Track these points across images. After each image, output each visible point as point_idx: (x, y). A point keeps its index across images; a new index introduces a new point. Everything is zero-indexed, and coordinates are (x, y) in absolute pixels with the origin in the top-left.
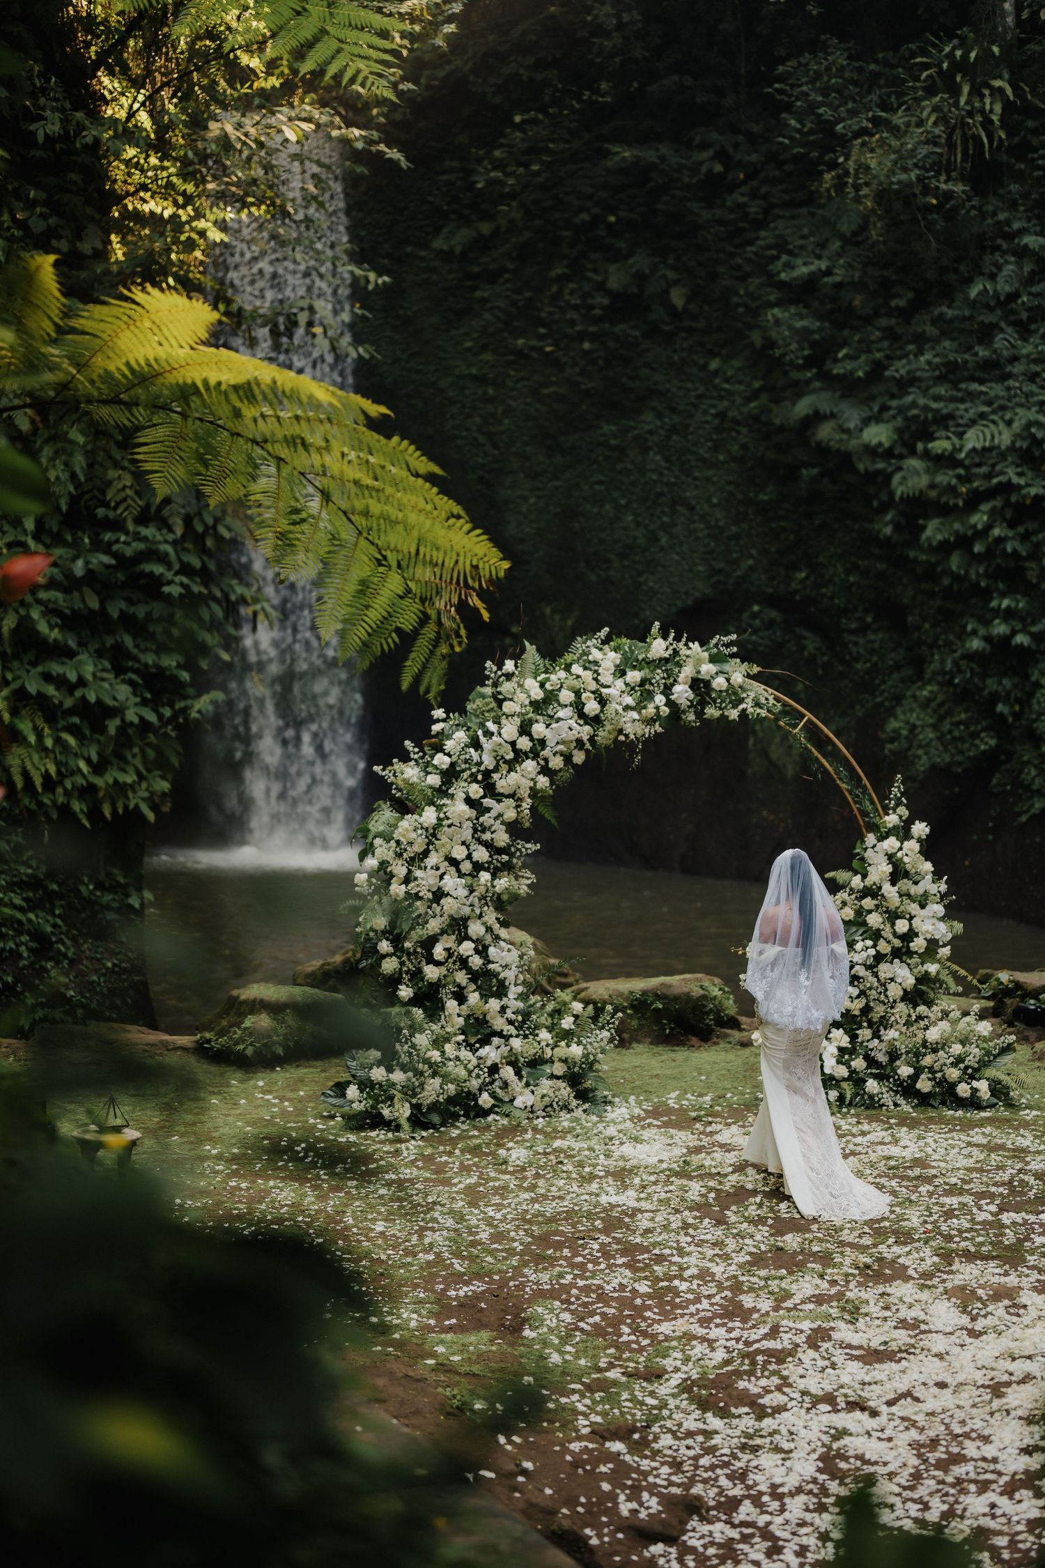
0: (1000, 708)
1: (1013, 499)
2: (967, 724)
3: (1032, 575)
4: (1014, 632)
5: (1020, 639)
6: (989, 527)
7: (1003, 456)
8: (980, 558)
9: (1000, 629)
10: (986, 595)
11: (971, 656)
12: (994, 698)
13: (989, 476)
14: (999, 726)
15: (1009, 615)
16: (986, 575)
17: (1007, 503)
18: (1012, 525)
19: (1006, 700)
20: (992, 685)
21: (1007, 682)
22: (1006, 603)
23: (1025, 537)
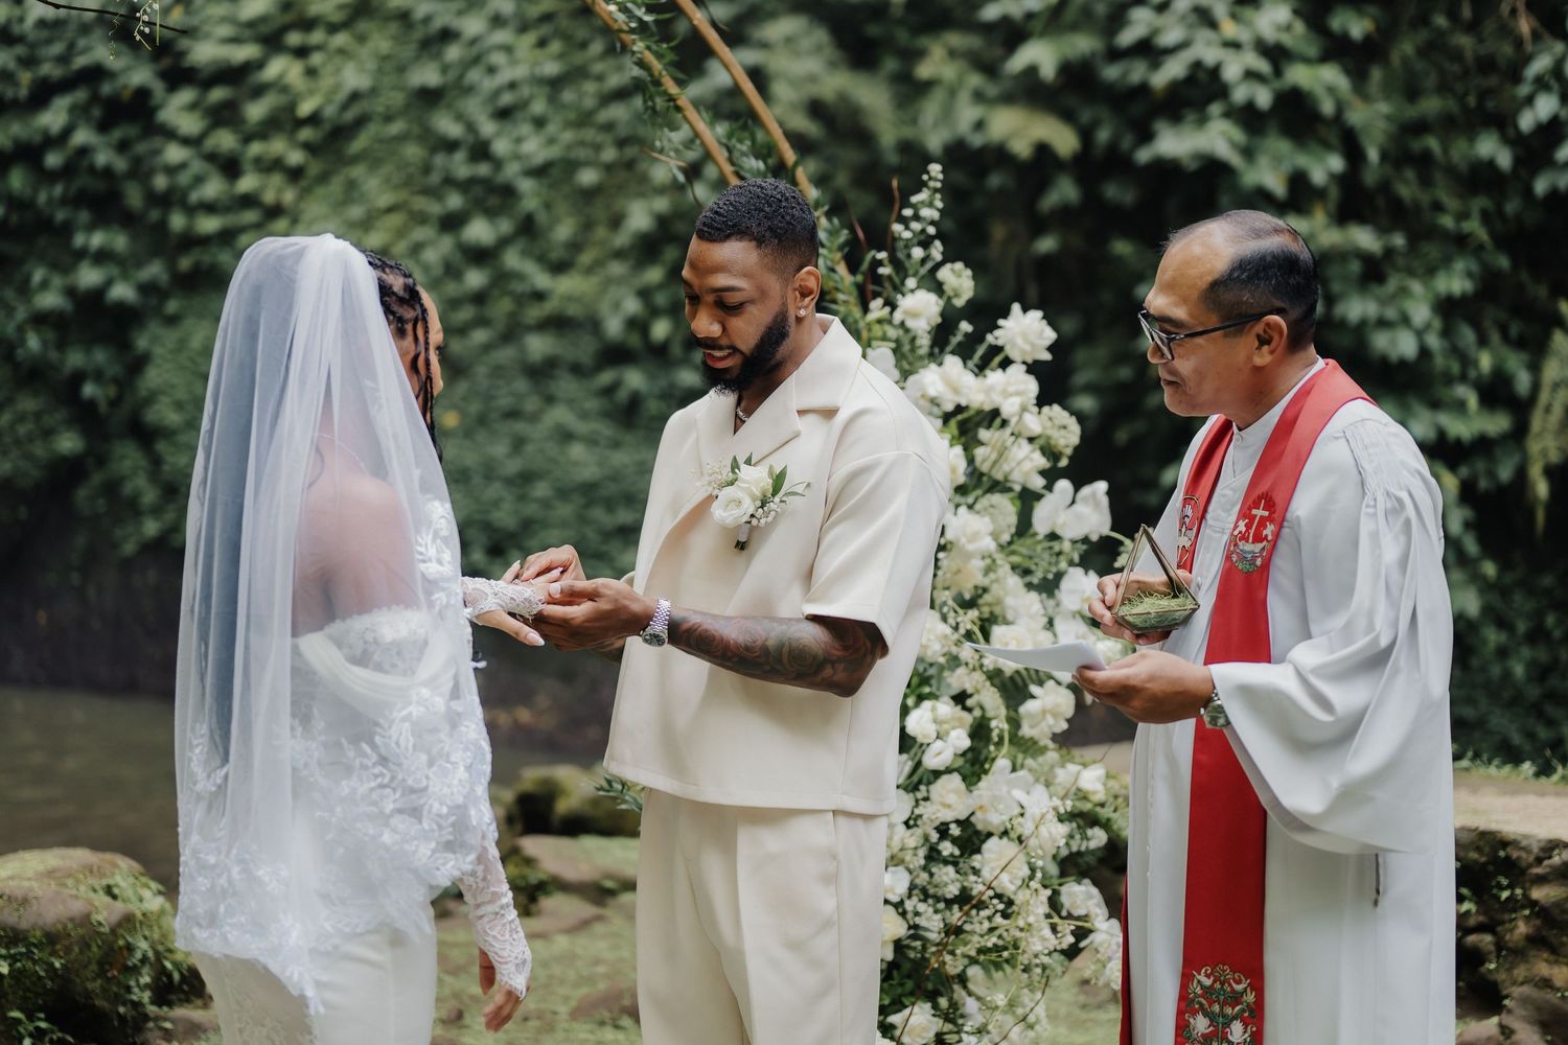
0: (89, 390)
1: (106, 89)
2: (38, 416)
3: (134, 197)
4: (109, 283)
5: (122, 292)
6: (67, 132)
7: (85, 29)
8: (52, 177)
9: (89, 276)
10: (67, 230)
11: (40, 320)
12: (78, 378)
13: (64, 59)
14: (86, 417)
15: (102, 257)
16: (64, 201)
17: (95, 98)
18: (103, 127)
19: (98, 376)
20: (75, 359)
21: (100, 356)
22: (97, 240)
23: (123, 147)
